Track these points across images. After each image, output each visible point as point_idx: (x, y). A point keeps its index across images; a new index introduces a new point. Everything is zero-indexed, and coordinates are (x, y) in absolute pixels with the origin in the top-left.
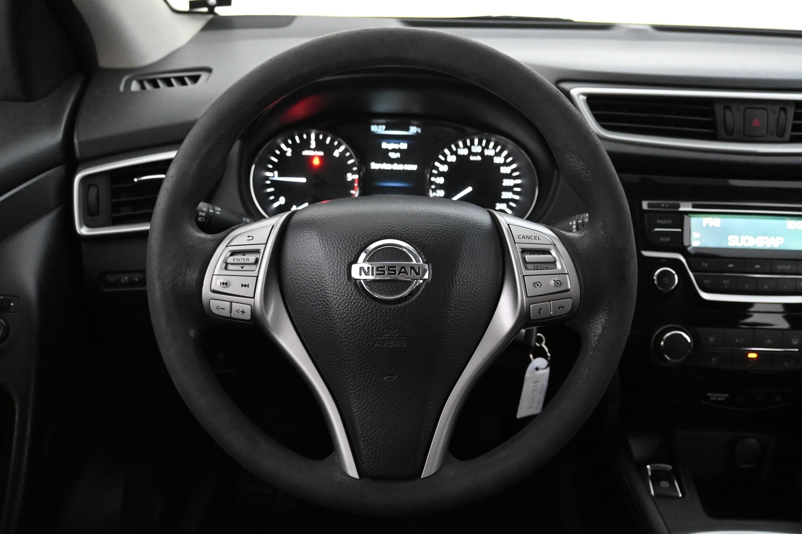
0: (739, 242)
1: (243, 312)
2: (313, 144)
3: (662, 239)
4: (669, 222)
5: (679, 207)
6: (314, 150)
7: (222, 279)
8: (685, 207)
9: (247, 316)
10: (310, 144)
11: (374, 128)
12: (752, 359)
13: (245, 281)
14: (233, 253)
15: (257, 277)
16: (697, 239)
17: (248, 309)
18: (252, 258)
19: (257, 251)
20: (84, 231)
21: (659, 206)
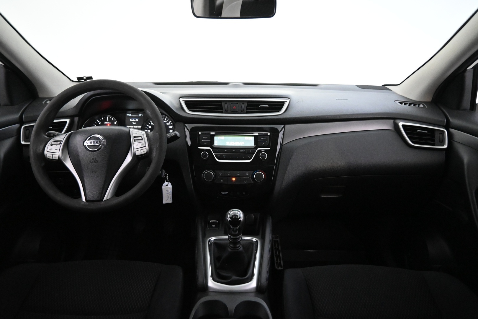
0: (230, 144)
1: (56, 157)
2: (108, 120)
3: (204, 143)
4: (207, 138)
5: (210, 133)
6: (108, 122)
7: (50, 148)
8: (212, 133)
9: (57, 158)
10: (107, 120)
11: (127, 115)
12: (234, 180)
13: (56, 148)
14: (54, 141)
15: (60, 147)
16: (216, 143)
17: (57, 156)
18: (59, 143)
19: (61, 141)
20: (23, 143)
21: (204, 133)
